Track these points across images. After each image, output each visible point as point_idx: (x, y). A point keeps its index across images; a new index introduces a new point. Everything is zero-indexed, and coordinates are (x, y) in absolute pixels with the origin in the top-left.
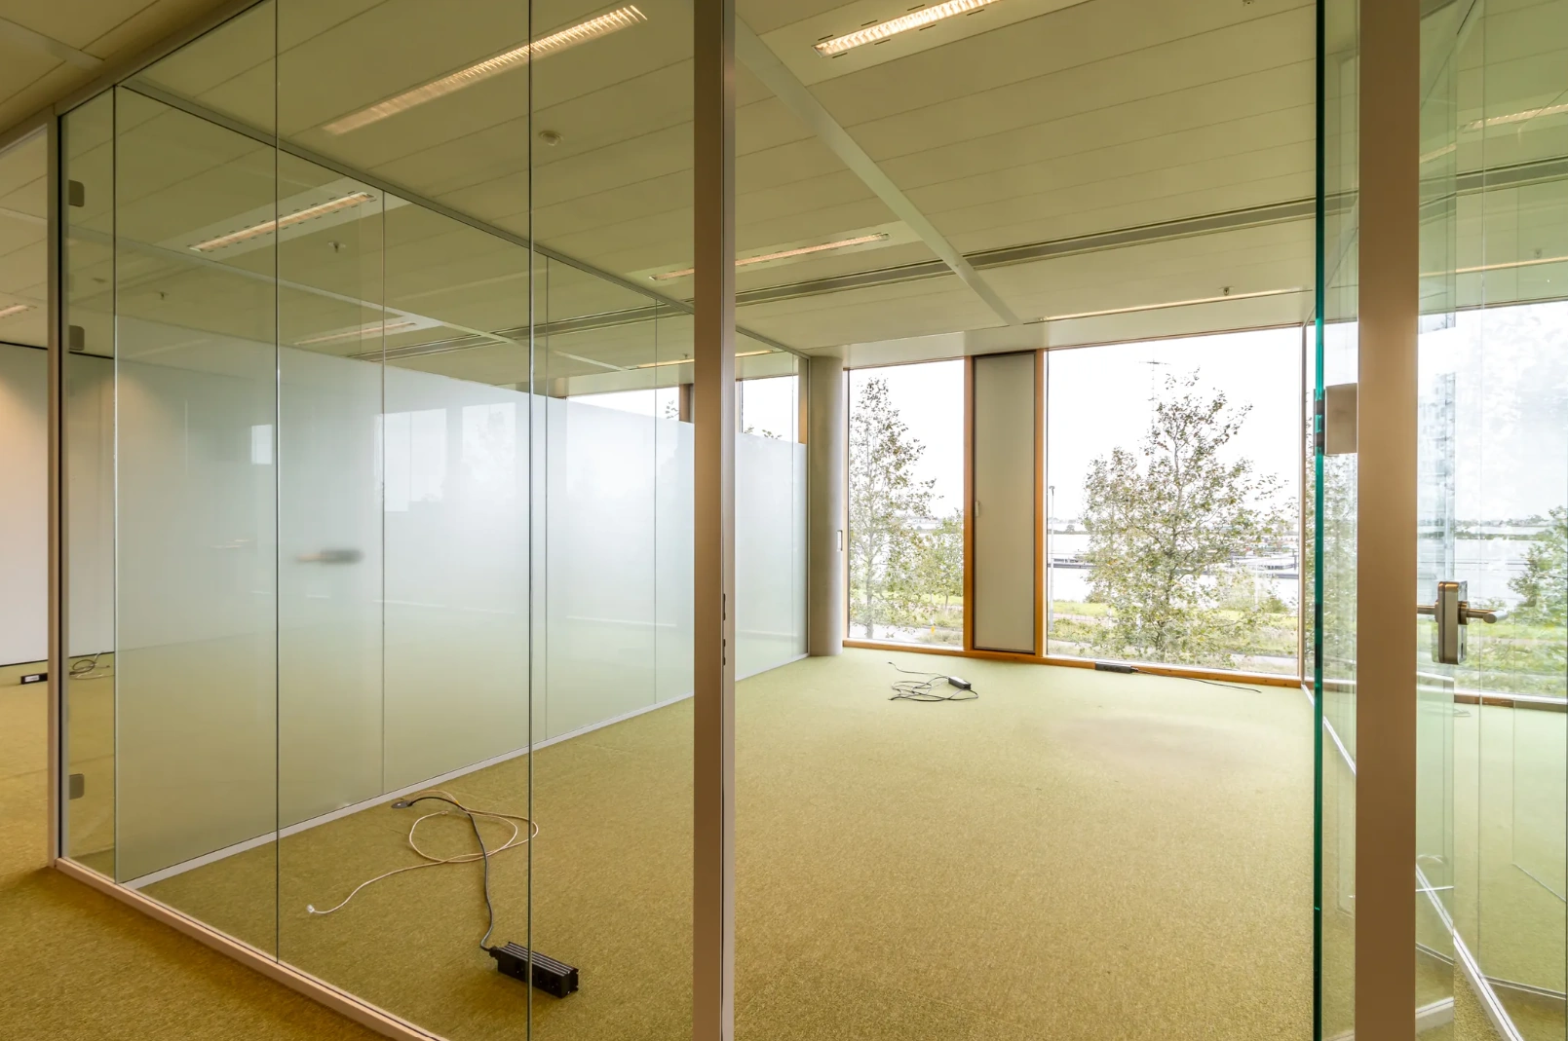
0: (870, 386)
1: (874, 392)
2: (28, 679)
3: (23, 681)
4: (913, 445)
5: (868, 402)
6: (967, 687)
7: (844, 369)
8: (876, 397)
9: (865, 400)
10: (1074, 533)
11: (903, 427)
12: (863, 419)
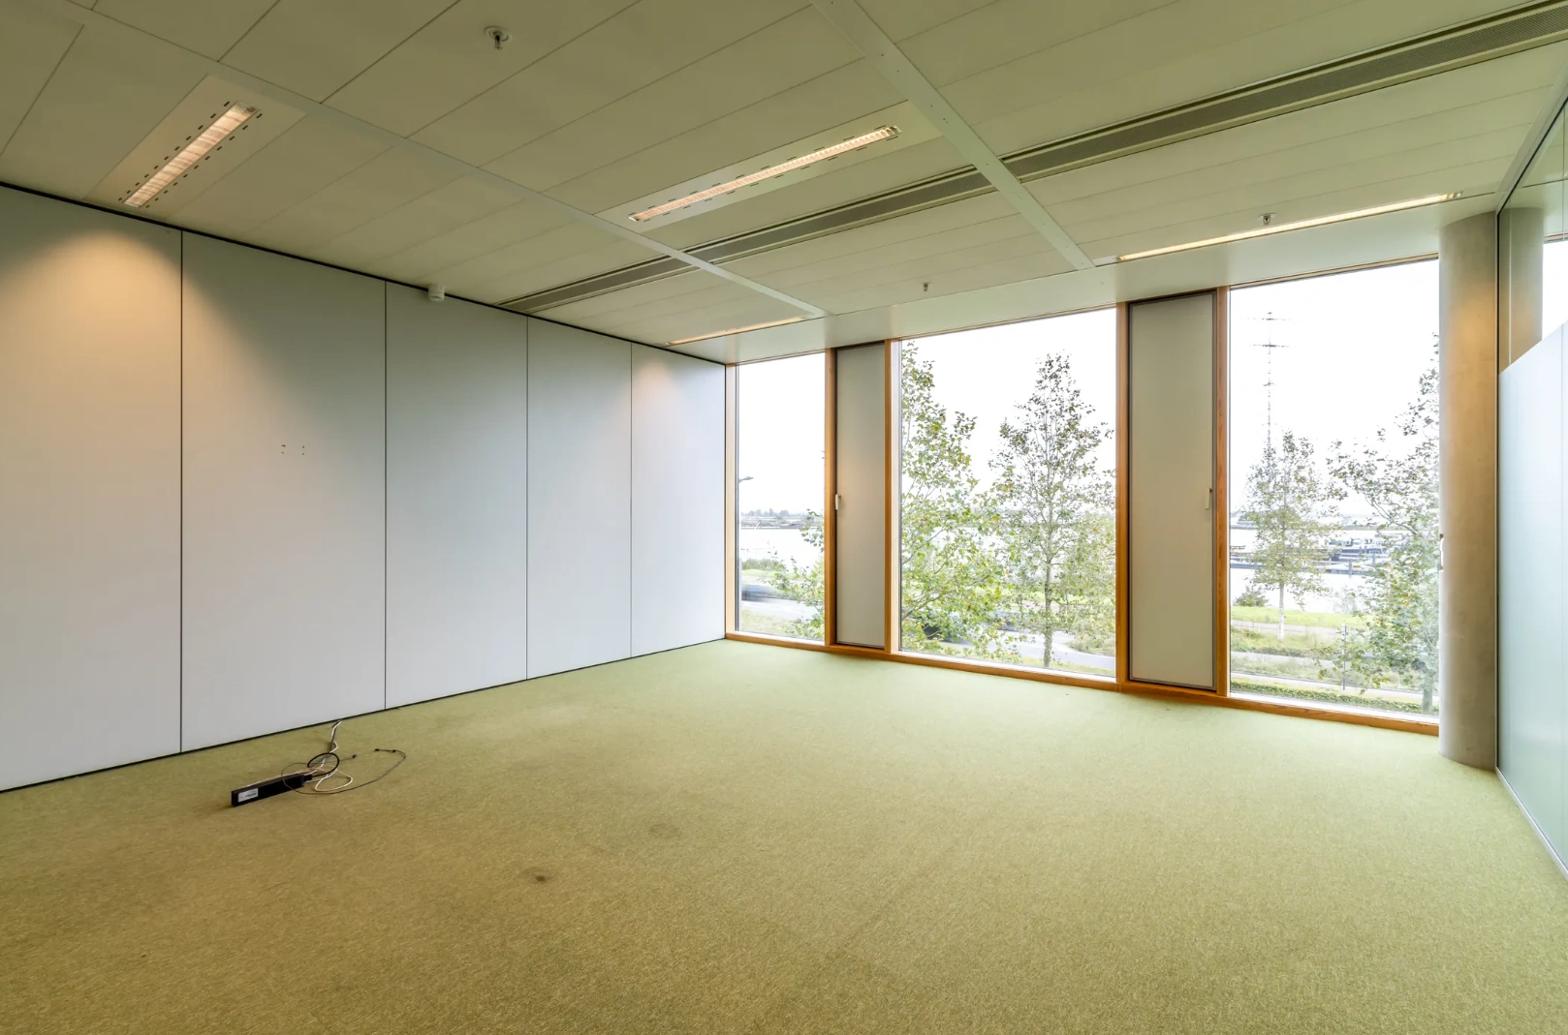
0: (1050, 363)
1: (1054, 370)
2: (242, 797)
3: (235, 802)
4: (1100, 428)
11: (1089, 409)
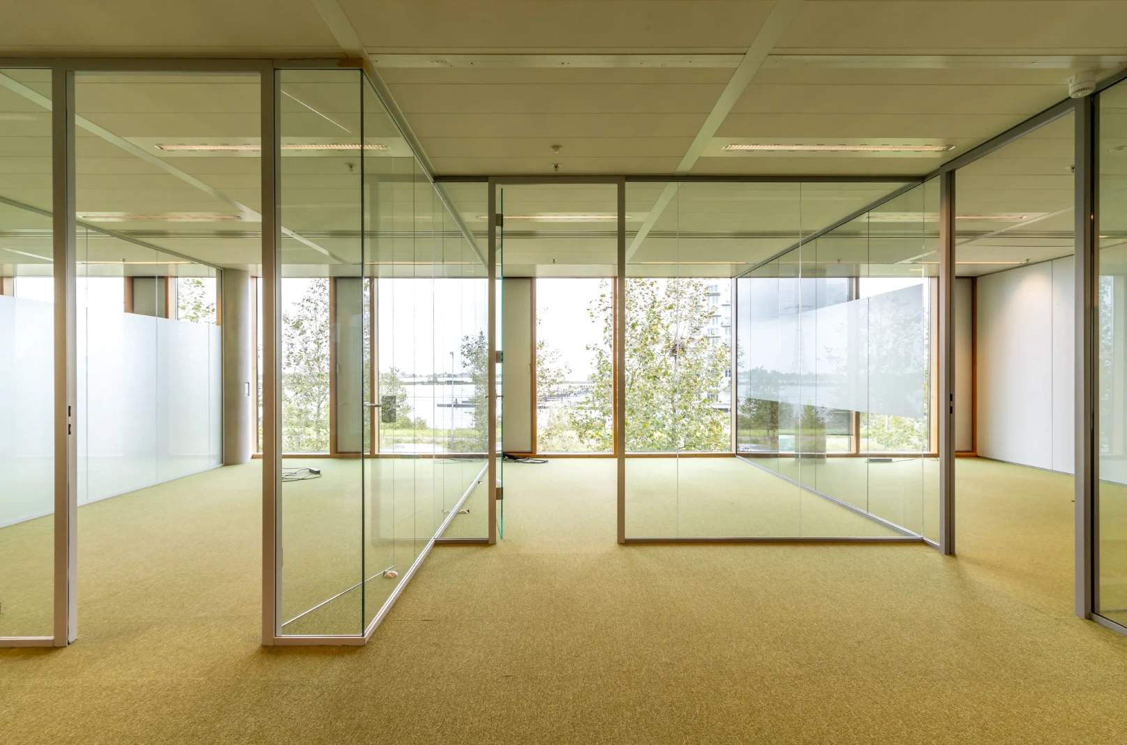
5: (316, 289)
6: (318, 472)
7: (253, 277)
8: (323, 285)
9: (314, 287)
10: (438, 383)
12: (313, 301)
